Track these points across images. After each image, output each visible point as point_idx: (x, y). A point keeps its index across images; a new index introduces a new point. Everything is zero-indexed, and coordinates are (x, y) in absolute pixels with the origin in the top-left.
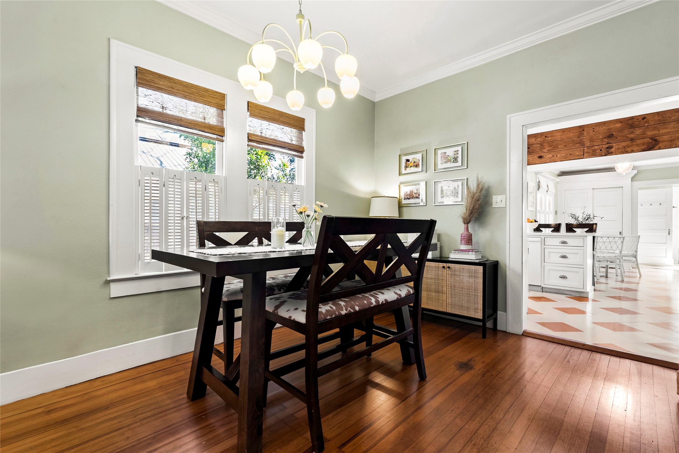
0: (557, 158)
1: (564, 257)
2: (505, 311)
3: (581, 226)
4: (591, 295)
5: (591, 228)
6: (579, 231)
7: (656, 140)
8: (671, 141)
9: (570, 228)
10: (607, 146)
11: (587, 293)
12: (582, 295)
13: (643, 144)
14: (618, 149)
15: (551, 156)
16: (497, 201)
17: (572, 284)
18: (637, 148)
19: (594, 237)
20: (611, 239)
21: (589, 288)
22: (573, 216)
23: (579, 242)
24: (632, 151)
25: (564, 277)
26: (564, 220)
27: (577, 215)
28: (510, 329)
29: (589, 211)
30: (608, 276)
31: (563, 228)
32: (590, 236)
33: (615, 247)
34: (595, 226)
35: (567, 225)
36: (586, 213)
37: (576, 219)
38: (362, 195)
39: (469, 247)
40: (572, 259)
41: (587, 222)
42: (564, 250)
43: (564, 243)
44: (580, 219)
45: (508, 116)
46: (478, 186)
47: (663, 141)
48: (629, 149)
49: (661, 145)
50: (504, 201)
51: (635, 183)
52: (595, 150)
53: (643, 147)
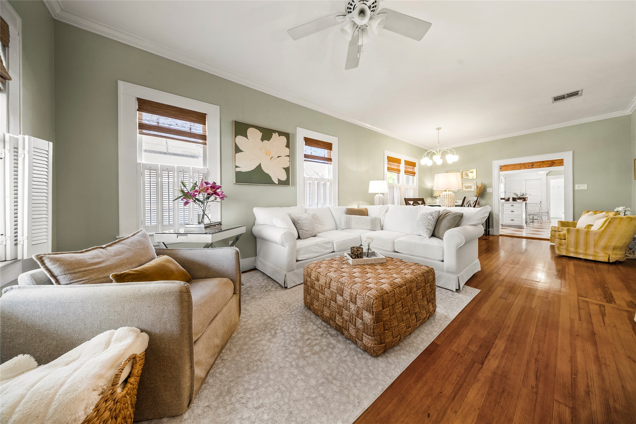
0: (508, 169)
1: (512, 211)
2: (493, 227)
3: (520, 199)
4: (525, 227)
5: (524, 199)
6: (518, 201)
7: (553, 162)
8: (560, 163)
9: (514, 199)
10: (532, 164)
11: (523, 226)
12: (521, 227)
13: (548, 164)
14: (537, 166)
15: (505, 168)
16: (489, 190)
17: (516, 222)
18: (545, 166)
19: (526, 203)
20: (535, 204)
21: (524, 224)
22: (515, 194)
23: (519, 205)
24: (543, 167)
25: (512, 220)
26: (511, 196)
27: (517, 194)
28: (495, 234)
29: (523, 192)
30: (534, 222)
31: (511, 199)
32: (524, 203)
33: (537, 208)
34: (526, 198)
35: (513, 198)
36: (522, 192)
37: (517, 195)
38: (429, 188)
39: (479, 206)
40: (516, 212)
41: (523, 197)
42: (512, 209)
43: (512, 205)
44: (519, 195)
45: (493, 161)
46: (482, 185)
47: (556, 163)
48: (541, 166)
49: (555, 164)
50: (492, 190)
51: (548, 177)
52: (526, 166)
53: (548, 165)
